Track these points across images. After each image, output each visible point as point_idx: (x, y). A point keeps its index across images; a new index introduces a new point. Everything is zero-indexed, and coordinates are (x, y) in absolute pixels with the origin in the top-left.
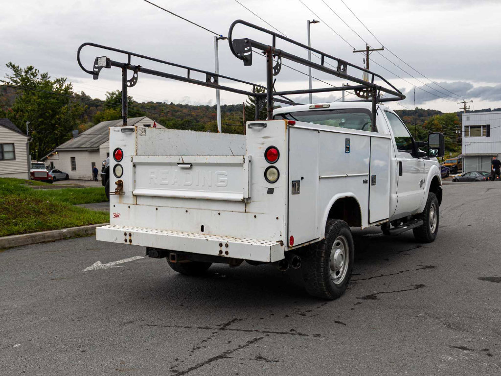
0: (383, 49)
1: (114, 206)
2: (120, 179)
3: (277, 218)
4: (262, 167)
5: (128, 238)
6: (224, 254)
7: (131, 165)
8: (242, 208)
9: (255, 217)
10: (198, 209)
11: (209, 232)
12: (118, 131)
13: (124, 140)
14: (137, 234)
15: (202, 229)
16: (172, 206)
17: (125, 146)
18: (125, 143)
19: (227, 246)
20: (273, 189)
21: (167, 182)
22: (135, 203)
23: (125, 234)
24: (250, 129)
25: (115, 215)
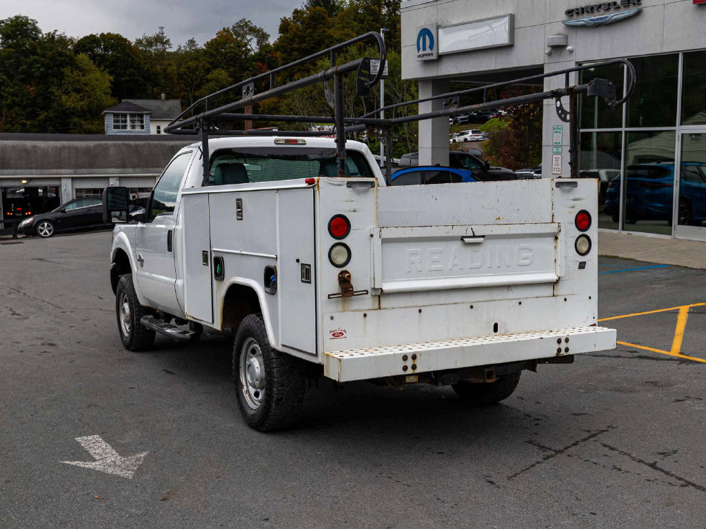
1: (332, 318)
2: (344, 269)
3: (590, 298)
4: (572, 237)
5: (409, 363)
6: (563, 353)
7: (380, 241)
8: (548, 291)
9: (565, 300)
10: (489, 301)
11: (506, 331)
12: (340, 185)
13: (352, 201)
14: (429, 353)
15: (496, 328)
16: (447, 302)
17: (354, 211)
18: (353, 206)
19: (567, 340)
20: (585, 263)
21: (440, 266)
22: (377, 306)
23: (405, 358)
24: (558, 189)
25: (333, 335)
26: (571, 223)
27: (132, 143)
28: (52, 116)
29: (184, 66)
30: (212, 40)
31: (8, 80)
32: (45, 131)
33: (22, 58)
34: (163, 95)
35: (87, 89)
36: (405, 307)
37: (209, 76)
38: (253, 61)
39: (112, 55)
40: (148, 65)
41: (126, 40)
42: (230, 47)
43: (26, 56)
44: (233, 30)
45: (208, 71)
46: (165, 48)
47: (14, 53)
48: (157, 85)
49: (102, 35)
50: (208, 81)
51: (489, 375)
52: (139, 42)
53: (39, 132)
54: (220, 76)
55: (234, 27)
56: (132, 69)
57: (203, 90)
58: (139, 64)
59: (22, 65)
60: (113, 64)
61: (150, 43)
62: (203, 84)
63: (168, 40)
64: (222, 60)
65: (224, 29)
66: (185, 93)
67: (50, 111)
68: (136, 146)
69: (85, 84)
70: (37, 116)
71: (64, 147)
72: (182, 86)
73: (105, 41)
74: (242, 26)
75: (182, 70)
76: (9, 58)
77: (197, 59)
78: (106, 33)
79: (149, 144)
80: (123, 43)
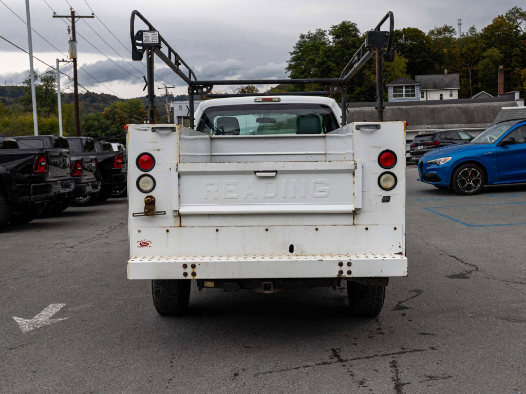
0: (93, 17)
1: (139, 231)
2: (150, 194)
3: (395, 229)
4: (375, 173)
5: (189, 270)
6: (345, 274)
7: (176, 174)
8: (349, 220)
9: (367, 229)
10: (284, 226)
11: (302, 252)
12: (146, 130)
13: (156, 142)
14: (207, 264)
15: (291, 249)
16: (242, 225)
17: (158, 150)
18: (157, 146)
19: (349, 264)
20: (389, 197)
21: (235, 195)
22: (178, 225)
23: (185, 266)
24: (359, 131)
25: (140, 244)
26: (374, 161)
27: (404, 107)
28: (364, 90)
29: (465, 47)
30: (489, 26)
31: (336, 67)
32: (360, 101)
33: (346, 51)
34: (446, 70)
35: (389, 69)
36: (203, 227)
37: (484, 54)
38: (522, 40)
39: (410, 44)
40: (437, 49)
41: (421, 32)
42: (503, 30)
43: (349, 49)
44: (506, 16)
45: (484, 50)
46: (452, 35)
47: (341, 47)
48: (441, 63)
49: (404, 30)
50: (484, 58)
51: (267, 288)
52: (432, 32)
53: (355, 102)
54: (493, 53)
55: (507, 14)
56: (423, 53)
57: (480, 65)
58: (429, 49)
59: (346, 56)
60: (410, 50)
61: (440, 32)
62: (479, 60)
63: (454, 29)
64: (496, 41)
65: (499, 16)
66: (466, 68)
67: (363, 87)
68: (406, 109)
69: (387, 66)
70: (354, 90)
71: (356, 112)
72: (463, 63)
73: (405, 34)
74: (514, 13)
75: (464, 50)
76: (338, 51)
77: (476, 42)
78: (406, 28)
79: (416, 108)
80: (419, 33)
